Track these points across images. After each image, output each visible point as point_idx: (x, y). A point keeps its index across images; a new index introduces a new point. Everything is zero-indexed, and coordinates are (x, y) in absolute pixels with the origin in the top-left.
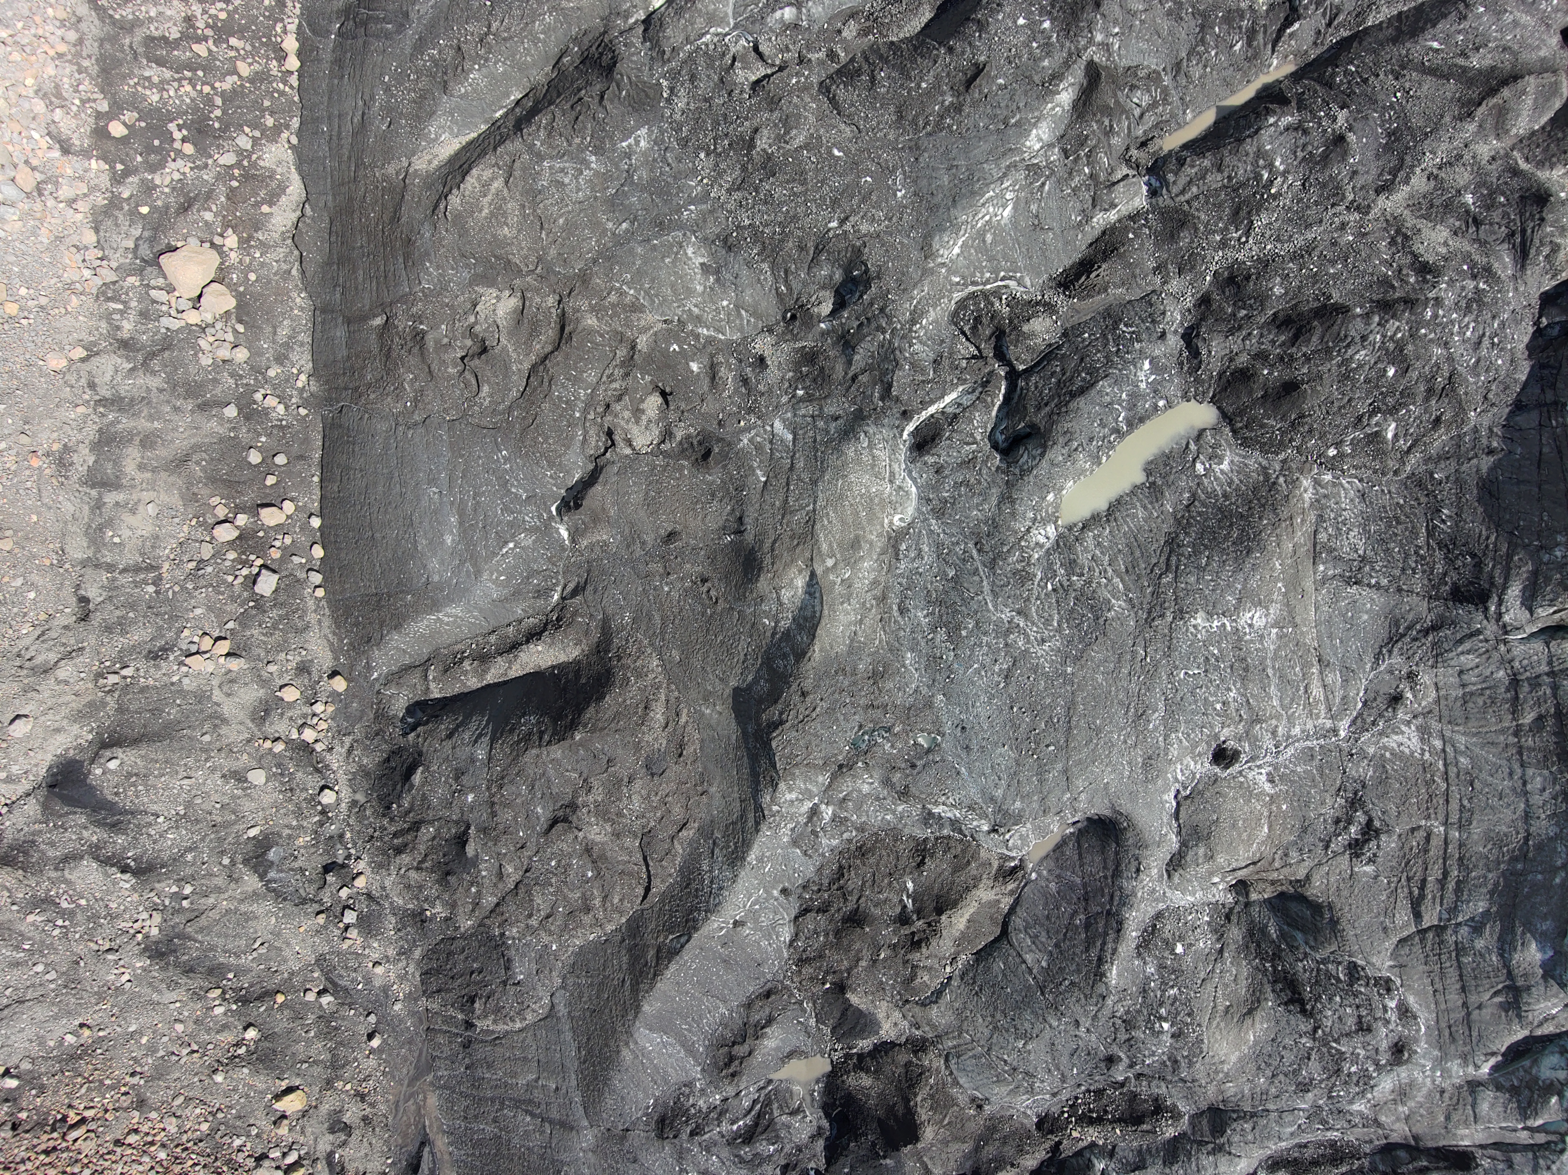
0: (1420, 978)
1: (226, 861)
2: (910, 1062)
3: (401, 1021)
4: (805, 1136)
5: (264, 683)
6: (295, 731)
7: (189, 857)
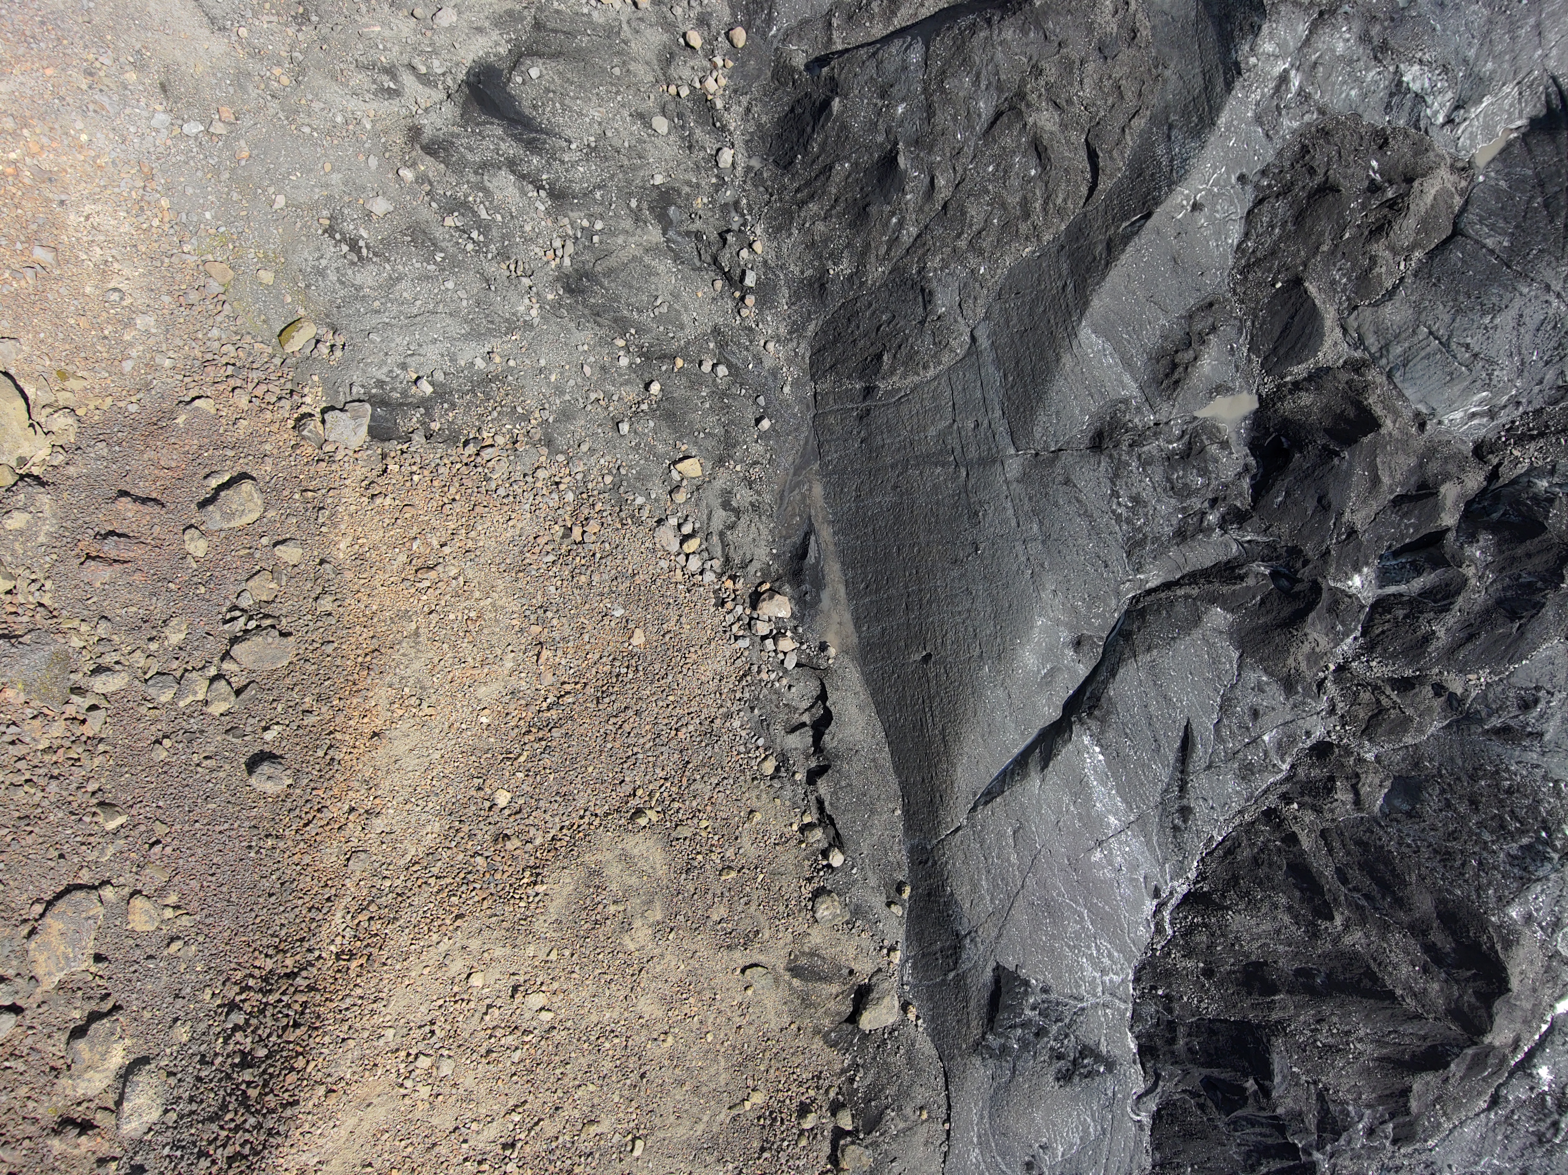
1: (634, 203)
2: (1352, 380)
3: (789, 407)
4: (1231, 473)
5: (668, 26)
6: (697, 80)
7: (598, 195)
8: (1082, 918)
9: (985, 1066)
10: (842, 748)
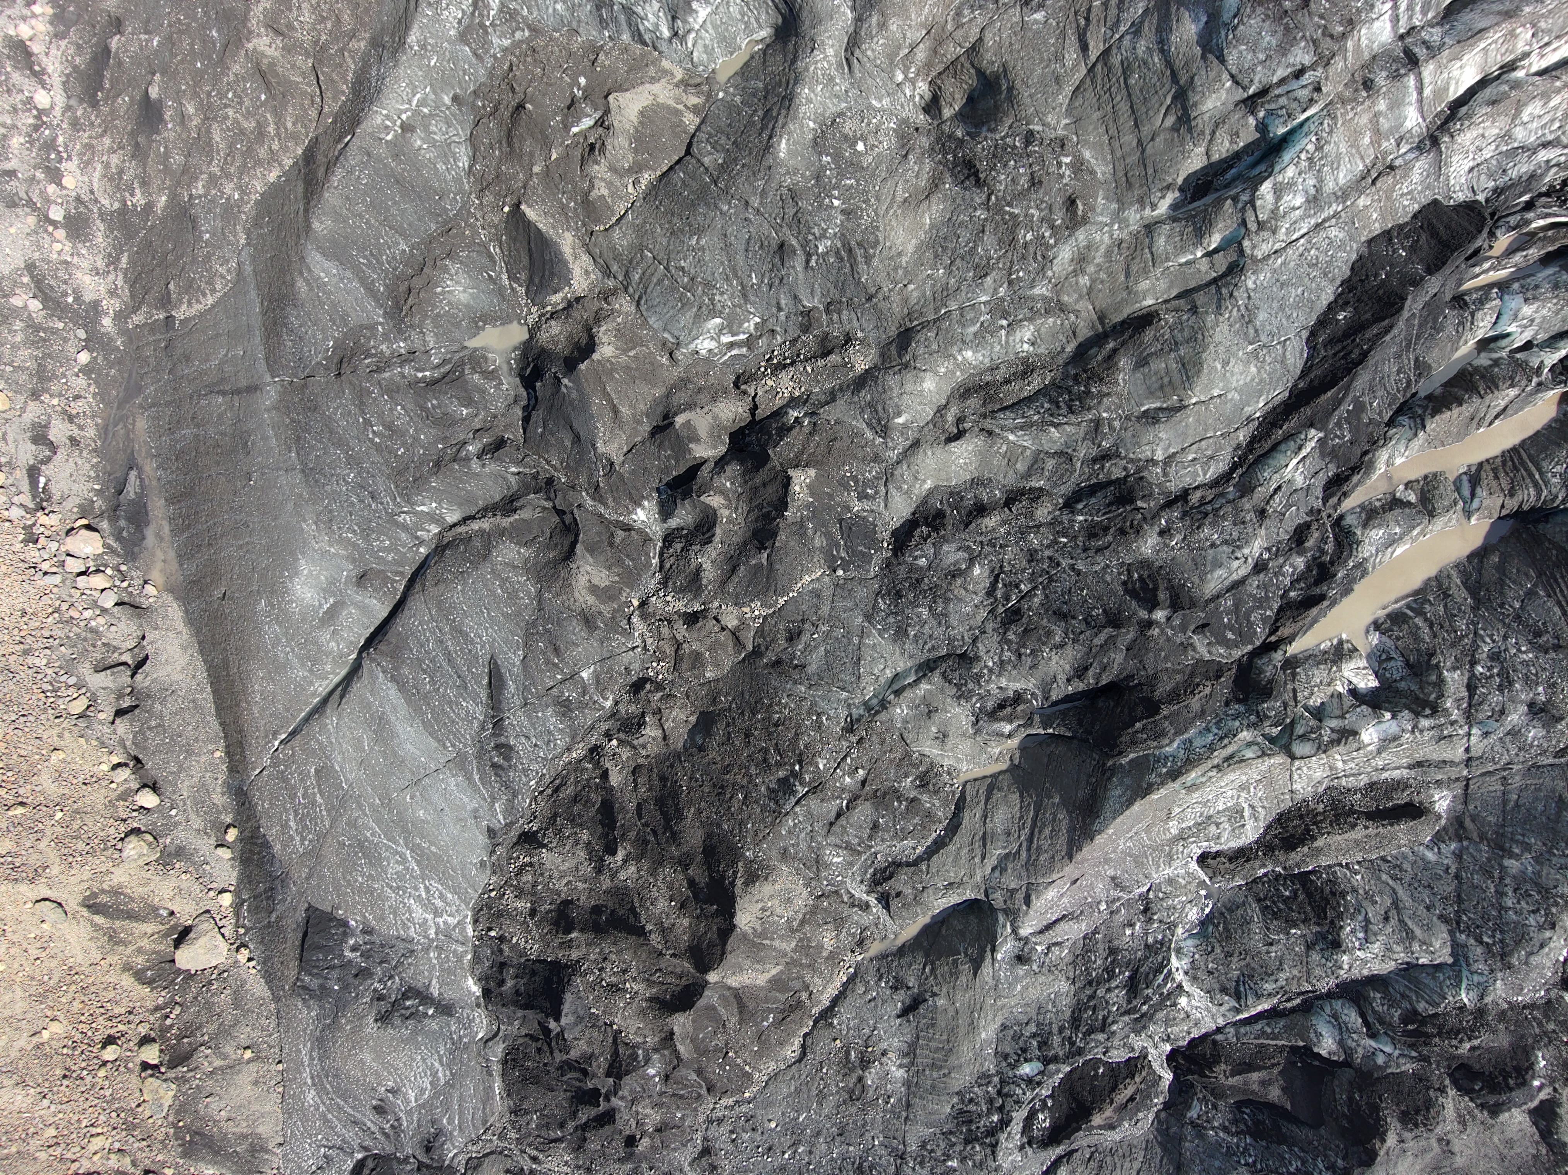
0: (1096, 128)
2: (601, 309)
3: (111, 339)
4: (500, 405)
6: (12, 29)
8: (404, 860)
9: (308, 1007)
10: (155, 688)
